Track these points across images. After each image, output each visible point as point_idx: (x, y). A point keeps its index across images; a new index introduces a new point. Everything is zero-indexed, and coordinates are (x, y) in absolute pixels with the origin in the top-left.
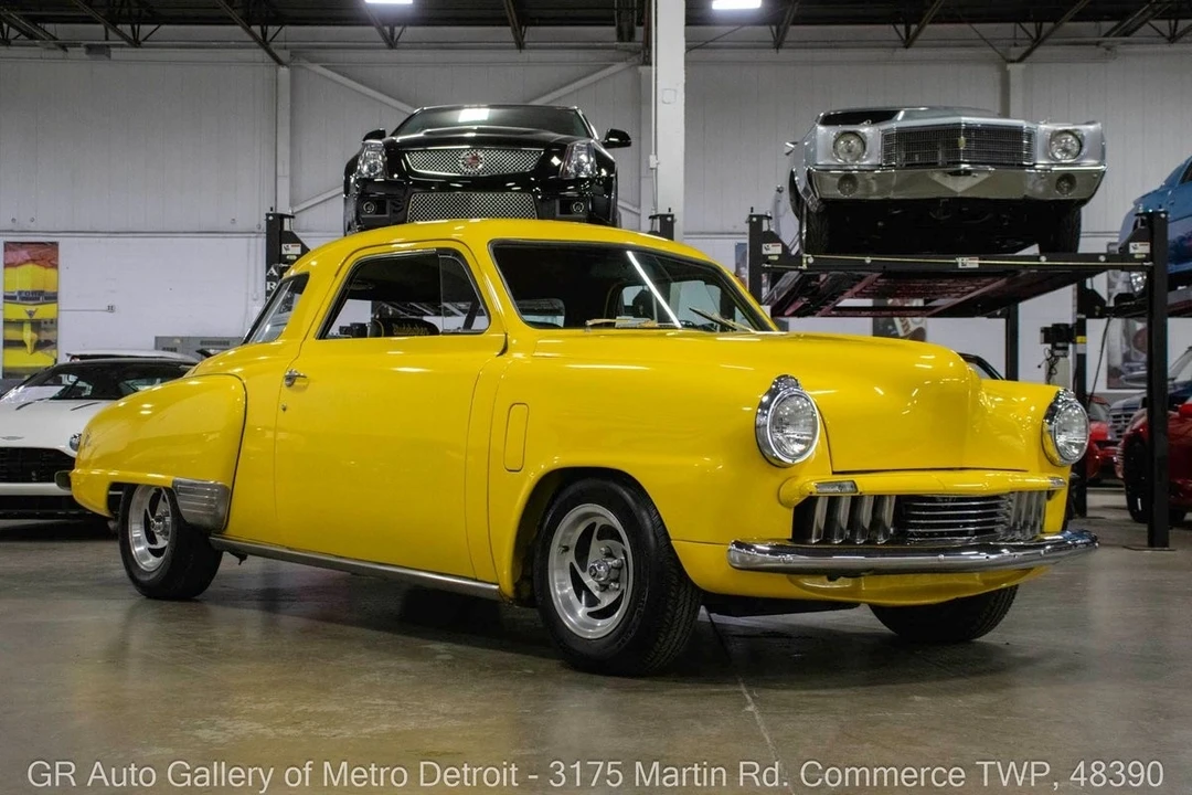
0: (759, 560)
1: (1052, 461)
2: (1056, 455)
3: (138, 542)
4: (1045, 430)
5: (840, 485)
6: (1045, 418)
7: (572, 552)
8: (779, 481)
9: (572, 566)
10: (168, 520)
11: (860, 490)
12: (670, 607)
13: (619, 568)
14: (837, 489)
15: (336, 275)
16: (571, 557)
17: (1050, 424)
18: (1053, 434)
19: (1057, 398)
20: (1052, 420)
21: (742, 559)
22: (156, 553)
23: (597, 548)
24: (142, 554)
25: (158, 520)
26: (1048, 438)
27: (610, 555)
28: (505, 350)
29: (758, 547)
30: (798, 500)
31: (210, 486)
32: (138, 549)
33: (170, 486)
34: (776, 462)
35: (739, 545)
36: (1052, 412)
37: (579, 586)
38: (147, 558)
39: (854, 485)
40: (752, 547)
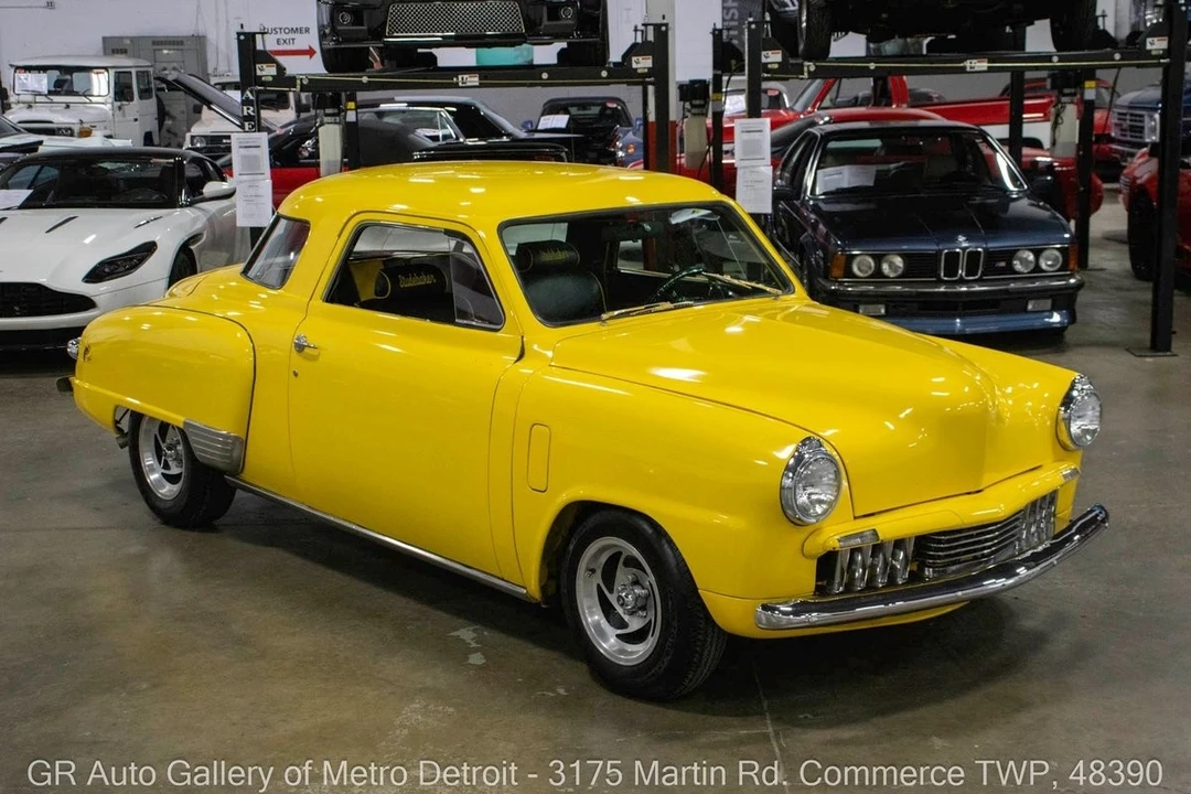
0: (784, 622)
1: (1065, 447)
2: (1069, 443)
3: (152, 470)
4: (1060, 418)
5: (860, 535)
6: (1061, 406)
7: (599, 572)
8: (803, 536)
9: (599, 586)
10: (180, 448)
11: (881, 537)
12: (698, 649)
13: (647, 597)
14: (859, 540)
15: (339, 236)
16: (598, 579)
17: (1065, 411)
18: (1068, 421)
19: (1072, 387)
20: (1067, 408)
21: (768, 619)
22: (172, 479)
23: (623, 576)
24: (156, 480)
25: (169, 449)
26: (1062, 426)
27: (636, 583)
28: (521, 356)
29: (782, 609)
30: (821, 552)
31: (221, 435)
32: (153, 477)
33: (181, 426)
34: (799, 522)
35: (765, 607)
36: (1068, 401)
37: (607, 609)
38: (164, 487)
39: (875, 533)
40: (778, 609)
